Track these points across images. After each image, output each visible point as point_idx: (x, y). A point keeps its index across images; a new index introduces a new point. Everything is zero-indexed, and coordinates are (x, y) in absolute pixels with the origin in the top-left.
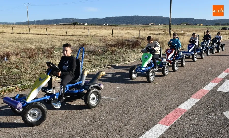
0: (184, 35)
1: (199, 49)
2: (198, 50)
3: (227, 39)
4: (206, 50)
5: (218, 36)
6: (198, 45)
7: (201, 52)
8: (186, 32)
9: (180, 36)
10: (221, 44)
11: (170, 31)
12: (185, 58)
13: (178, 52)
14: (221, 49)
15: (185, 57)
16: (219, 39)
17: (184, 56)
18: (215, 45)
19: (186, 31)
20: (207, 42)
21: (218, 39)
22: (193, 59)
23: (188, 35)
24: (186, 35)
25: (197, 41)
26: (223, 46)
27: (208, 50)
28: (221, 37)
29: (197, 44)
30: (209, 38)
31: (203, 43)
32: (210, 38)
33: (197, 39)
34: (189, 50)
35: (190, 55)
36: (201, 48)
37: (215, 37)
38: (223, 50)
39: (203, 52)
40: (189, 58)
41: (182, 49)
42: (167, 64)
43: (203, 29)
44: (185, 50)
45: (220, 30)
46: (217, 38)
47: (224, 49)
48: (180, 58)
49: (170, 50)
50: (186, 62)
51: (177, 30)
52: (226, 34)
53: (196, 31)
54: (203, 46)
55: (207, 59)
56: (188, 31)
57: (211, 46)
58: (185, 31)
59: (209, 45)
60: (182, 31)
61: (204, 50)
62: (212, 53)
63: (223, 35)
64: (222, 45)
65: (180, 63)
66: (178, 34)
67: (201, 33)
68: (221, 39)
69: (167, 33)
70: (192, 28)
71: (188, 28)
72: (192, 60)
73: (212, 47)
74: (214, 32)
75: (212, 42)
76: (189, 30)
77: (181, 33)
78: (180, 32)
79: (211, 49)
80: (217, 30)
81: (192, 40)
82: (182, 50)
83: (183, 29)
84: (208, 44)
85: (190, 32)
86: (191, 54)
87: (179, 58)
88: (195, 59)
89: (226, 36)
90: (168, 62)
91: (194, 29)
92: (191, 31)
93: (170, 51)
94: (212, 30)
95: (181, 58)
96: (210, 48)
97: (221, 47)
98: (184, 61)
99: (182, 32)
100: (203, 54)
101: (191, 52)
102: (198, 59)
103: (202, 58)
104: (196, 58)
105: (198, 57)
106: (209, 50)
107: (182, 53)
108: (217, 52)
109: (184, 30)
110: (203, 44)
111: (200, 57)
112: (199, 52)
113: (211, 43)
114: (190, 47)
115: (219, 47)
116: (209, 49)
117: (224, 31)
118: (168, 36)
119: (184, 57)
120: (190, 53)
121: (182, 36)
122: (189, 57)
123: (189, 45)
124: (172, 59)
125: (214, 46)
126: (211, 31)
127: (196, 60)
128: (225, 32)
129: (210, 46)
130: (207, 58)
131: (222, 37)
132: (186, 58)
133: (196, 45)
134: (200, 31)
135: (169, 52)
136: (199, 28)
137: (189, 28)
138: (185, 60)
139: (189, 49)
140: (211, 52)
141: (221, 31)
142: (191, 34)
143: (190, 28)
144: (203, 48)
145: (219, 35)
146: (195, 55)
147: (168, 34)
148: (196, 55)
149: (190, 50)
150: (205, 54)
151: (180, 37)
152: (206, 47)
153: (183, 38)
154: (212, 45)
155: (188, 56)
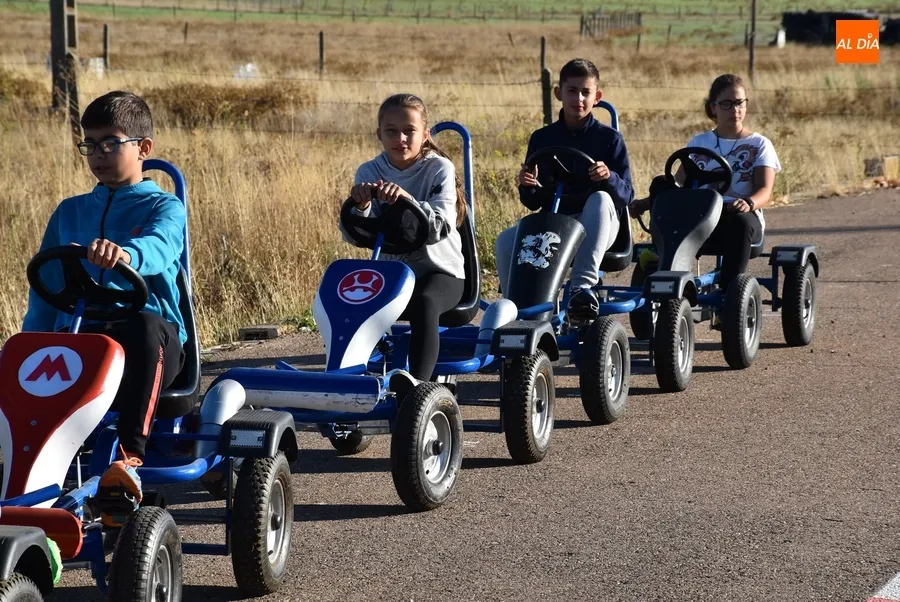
0: (277, 129)
1: (477, 321)
2: (461, 341)
3: (844, 177)
4: (568, 340)
5: (727, 144)
6: (460, 274)
7: (513, 366)
8: (304, 77)
9: (224, 139)
10: (767, 244)
11: (62, 65)
12: (278, 461)
13: (185, 379)
14: (772, 319)
15: (288, 442)
16: (737, 185)
17: (268, 429)
18: (684, 260)
19: (300, 64)
20: (578, 229)
21: (721, 179)
22: (404, 465)
23: (324, 115)
24: (306, 114)
25: (450, 215)
26: (793, 271)
27: (595, 336)
28: (755, 150)
29: (446, 255)
30: (603, 169)
31: (529, 241)
32: (620, 165)
33: (450, 192)
34: (339, 347)
35: (352, 418)
36: (508, 313)
37: (681, 154)
38: (794, 335)
39: (539, 365)
40: (343, 458)
41: (248, 335)
42: (19, 568)
43: (535, 27)
44: (285, 344)
45: (749, 43)
46: (712, 165)
47: (809, 321)
48: (211, 471)
49: (54, 352)
50: (305, 513)
51: (177, 39)
52: (839, 109)
53: (441, 63)
54: (526, 286)
55: (588, 468)
56: (320, 64)
57: (641, 284)
58: (284, 61)
59: (610, 264)
60: (239, 55)
61: (546, 337)
62: (651, 380)
63: (801, 115)
64: (774, 258)
65: (217, 534)
66: (186, 109)
67: (509, 93)
68: (756, 178)
69: (24, 88)
70: (378, 24)
71: (322, 23)
72: (381, 488)
73: (651, 297)
74: (676, 71)
75: (646, 216)
76: (334, 47)
77: (232, 94)
78: (216, 81)
79: (639, 319)
80: (718, 49)
81: (374, 193)
82: (249, 350)
83: (260, 28)
84: (598, 258)
85: (352, 71)
86: (365, 403)
87: (195, 469)
88: (432, 469)
89: (829, 128)
90: (34, 536)
91: (401, 26)
92: (373, 59)
93: (54, 367)
94: (649, 47)
95: (226, 467)
96: (630, 305)
97: (769, 284)
98: (267, 510)
99: (250, 76)
100: (532, 394)
101: (374, 367)
102: (469, 463)
103: (522, 451)
104: (437, 449)
105: (472, 444)
106: (610, 340)
107: (234, 399)
108: (718, 358)
109: (276, 43)
110: (527, 257)
111: (496, 444)
112: (482, 370)
113: (638, 234)
114: (357, 295)
115: (747, 295)
116: (618, 328)
117: (804, 67)
118: (42, 129)
119: (264, 451)
120: (360, 382)
121: (249, 135)
122: (353, 443)
123: (338, 273)
124: (88, 489)
125: (676, 280)
126: (638, 62)
127: (439, 492)
128: (815, 78)
129: (624, 278)
130: (590, 452)
131: (771, 158)
132: (301, 461)
133: (430, 275)
134: (488, 67)
135: (46, 388)
136: (474, 25)
137: (347, 24)
138: (284, 488)
139: (345, 322)
140: (638, 367)
141: (771, 67)
142: (364, 108)
143: (361, 23)
144: (534, 317)
145: (728, 128)
146: (429, 407)
147: (42, 100)
148: (445, 419)
149: (360, 351)
150: (563, 393)
151: (211, 149)
152: (577, 302)
153: (265, 168)
154: (652, 266)
155: (326, 432)
